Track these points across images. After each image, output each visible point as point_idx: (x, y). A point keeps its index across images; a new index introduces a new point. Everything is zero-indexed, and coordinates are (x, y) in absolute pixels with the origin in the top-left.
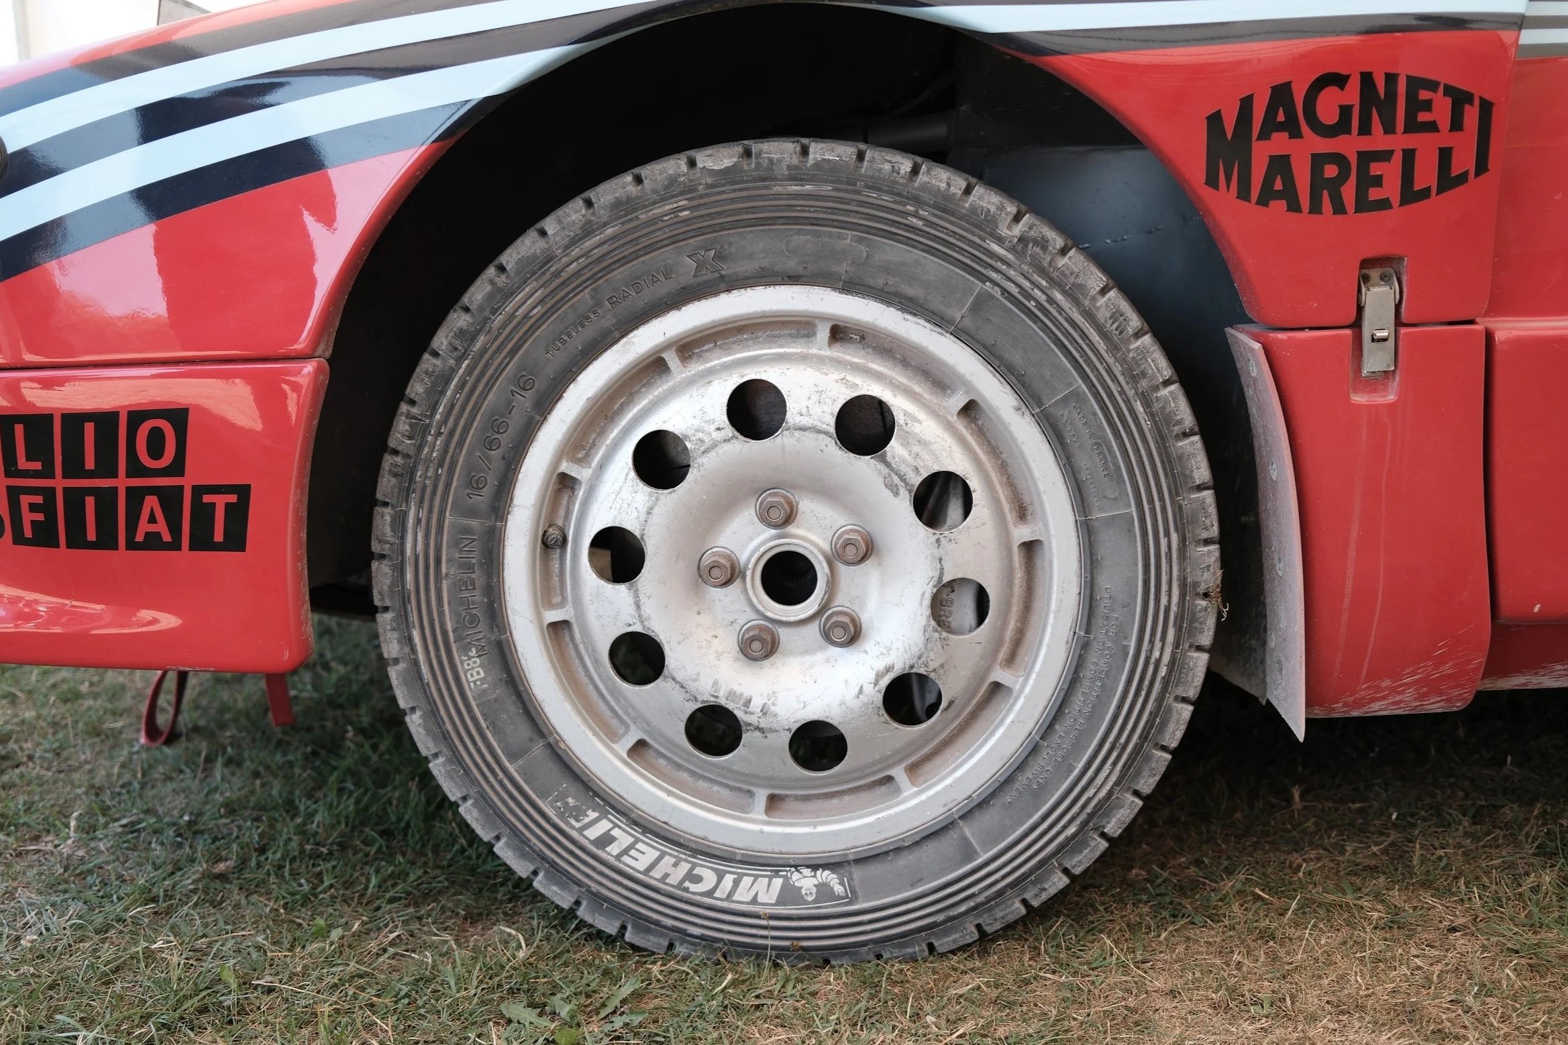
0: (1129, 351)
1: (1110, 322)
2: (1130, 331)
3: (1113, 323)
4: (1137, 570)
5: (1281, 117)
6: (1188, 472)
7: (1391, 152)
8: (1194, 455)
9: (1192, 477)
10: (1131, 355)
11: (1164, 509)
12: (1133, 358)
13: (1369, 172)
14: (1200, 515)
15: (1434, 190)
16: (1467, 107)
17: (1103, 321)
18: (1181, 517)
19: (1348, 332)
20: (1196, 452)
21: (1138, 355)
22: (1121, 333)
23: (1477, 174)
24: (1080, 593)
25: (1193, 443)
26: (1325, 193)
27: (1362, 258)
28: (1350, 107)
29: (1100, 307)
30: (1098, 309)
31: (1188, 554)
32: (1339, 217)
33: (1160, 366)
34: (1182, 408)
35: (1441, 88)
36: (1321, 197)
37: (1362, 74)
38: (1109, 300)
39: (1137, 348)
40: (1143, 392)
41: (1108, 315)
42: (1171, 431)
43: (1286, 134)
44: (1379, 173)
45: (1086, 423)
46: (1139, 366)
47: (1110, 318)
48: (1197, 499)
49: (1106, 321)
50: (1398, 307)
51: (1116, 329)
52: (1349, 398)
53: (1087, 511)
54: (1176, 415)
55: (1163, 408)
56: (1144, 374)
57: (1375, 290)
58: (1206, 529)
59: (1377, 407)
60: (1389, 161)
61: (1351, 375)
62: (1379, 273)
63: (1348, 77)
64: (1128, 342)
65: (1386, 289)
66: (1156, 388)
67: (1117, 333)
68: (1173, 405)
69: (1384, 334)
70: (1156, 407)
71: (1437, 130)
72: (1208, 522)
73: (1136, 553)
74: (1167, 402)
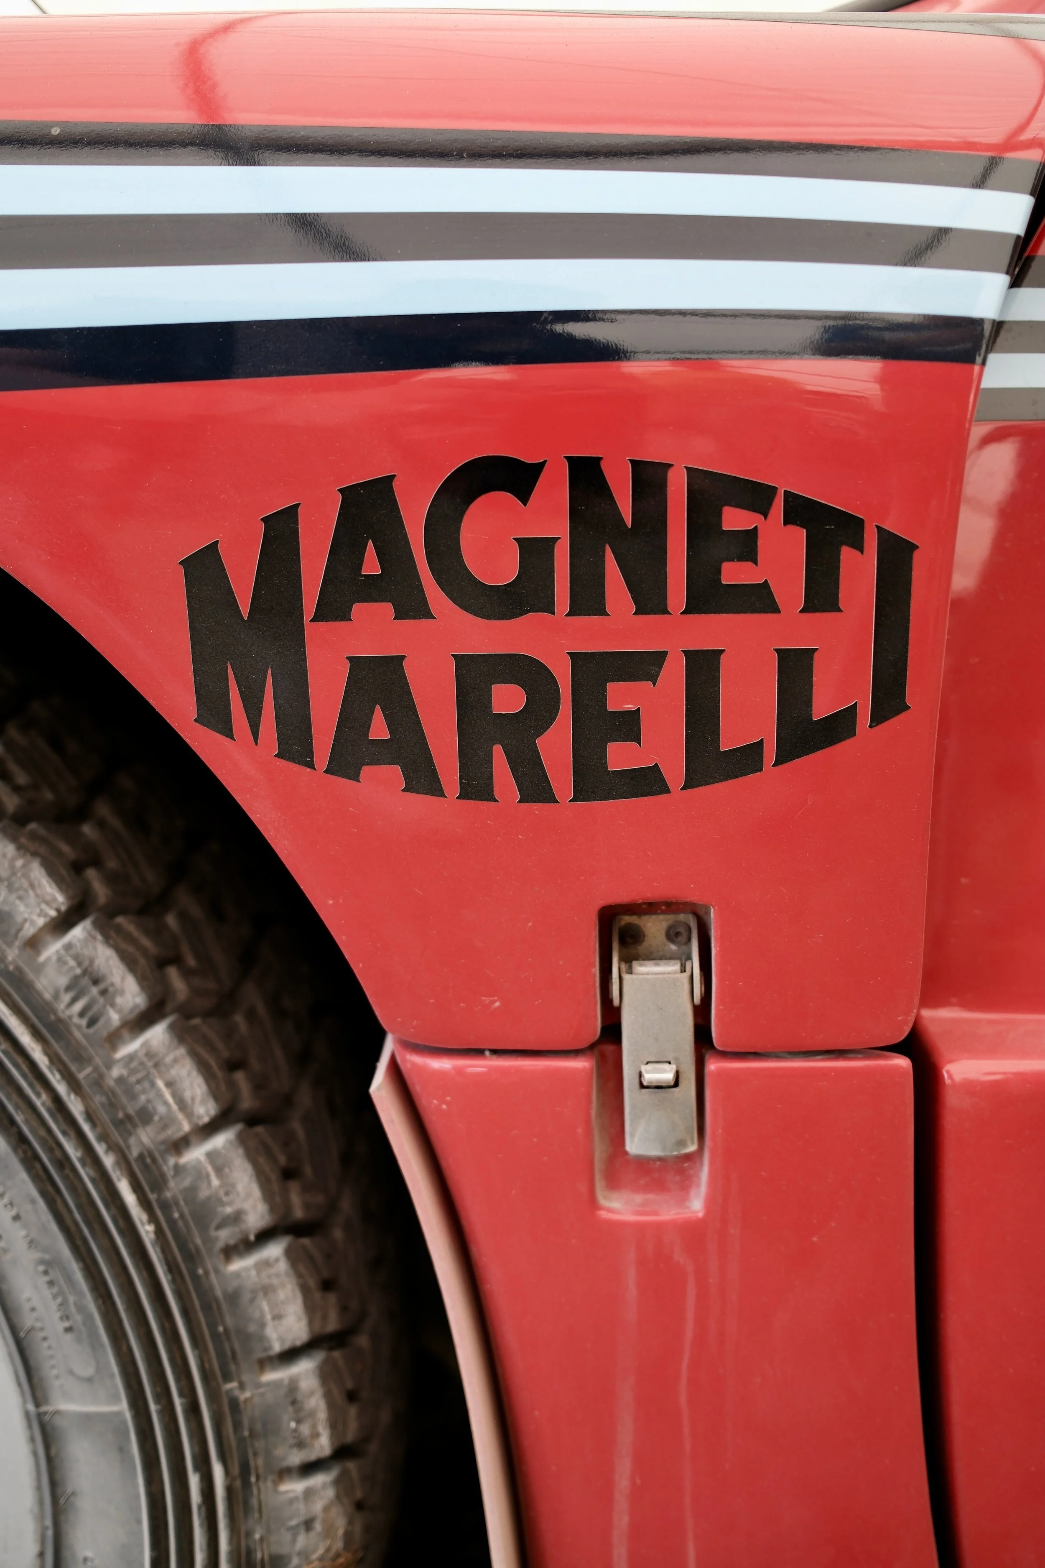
0: (109, 1064)
1: (67, 998)
2: (115, 1018)
3: (74, 1000)
4: (141, 1531)
5: (371, 566)
6: (252, 1328)
7: (660, 657)
8: (267, 1290)
9: (262, 1338)
10: (116, 1072)
11: (193, 1409)
12: (120, 1080)
13: (605, 705)
14: (285, 1417)
15: (770, 752)
16: (847, 553)
17: (47, 996)
18: (237, 1425)
19: (581, 1064)
20: (275, 1281)
21: (133, 1072)
22: (92, 1022)
23: (878, 718)
24: (41, 1555)
25: (267, 1263)
26: (498, 751)
27: (602, 903)
28: (549, 543)
29: (43, 965)
30: (39, 969)
31: (254, 1502)
32: (537, 808)
33: (187, 1095)
34: (240, 1188)
35: (779, 505)
36: (489, 760)
37: (573, 462)
38: (68, 947)
39: (131, 1057)
40: (141, 1157)
41: (63, 981)
42: (208, 1241)
43: (388, 609)
44: (630, 707)
45: (16, 1218)
46: (133, 1097)
47: (68, 989)
48: (277, 1384)
49: (56, 996)
50: (702, 1012)
51: (82, 1014)
52: (593, 1203)
53: (39, 1394)
54: (222, 1204)
55: (192, 1190)
56: (145, 1116)
57: (644, 969)
58: (301, 1444)
59: (660, 1227)
60: (654, 679)
61: (600, 1151)
62: (664, 925)
63: (539, 467)
64: (114, 1039)
65: (674, 967)
66: (180, 1145)
67: (84, 1022)
68: (215, 1182)
69: (666, 1075)
70: (174, 1188)
71: (772, 607)
72: (305, 1430)
73: (137, 1496)
74: (200, 1175)
